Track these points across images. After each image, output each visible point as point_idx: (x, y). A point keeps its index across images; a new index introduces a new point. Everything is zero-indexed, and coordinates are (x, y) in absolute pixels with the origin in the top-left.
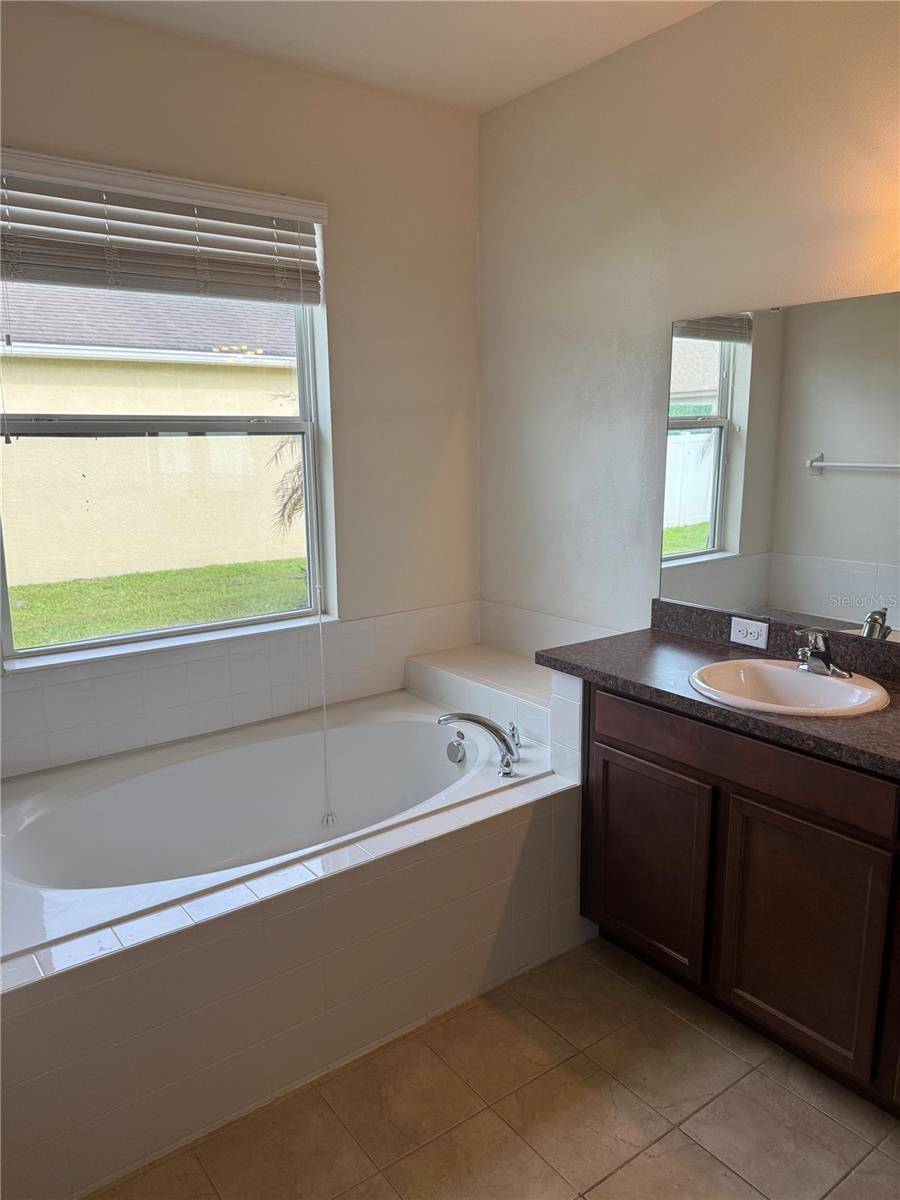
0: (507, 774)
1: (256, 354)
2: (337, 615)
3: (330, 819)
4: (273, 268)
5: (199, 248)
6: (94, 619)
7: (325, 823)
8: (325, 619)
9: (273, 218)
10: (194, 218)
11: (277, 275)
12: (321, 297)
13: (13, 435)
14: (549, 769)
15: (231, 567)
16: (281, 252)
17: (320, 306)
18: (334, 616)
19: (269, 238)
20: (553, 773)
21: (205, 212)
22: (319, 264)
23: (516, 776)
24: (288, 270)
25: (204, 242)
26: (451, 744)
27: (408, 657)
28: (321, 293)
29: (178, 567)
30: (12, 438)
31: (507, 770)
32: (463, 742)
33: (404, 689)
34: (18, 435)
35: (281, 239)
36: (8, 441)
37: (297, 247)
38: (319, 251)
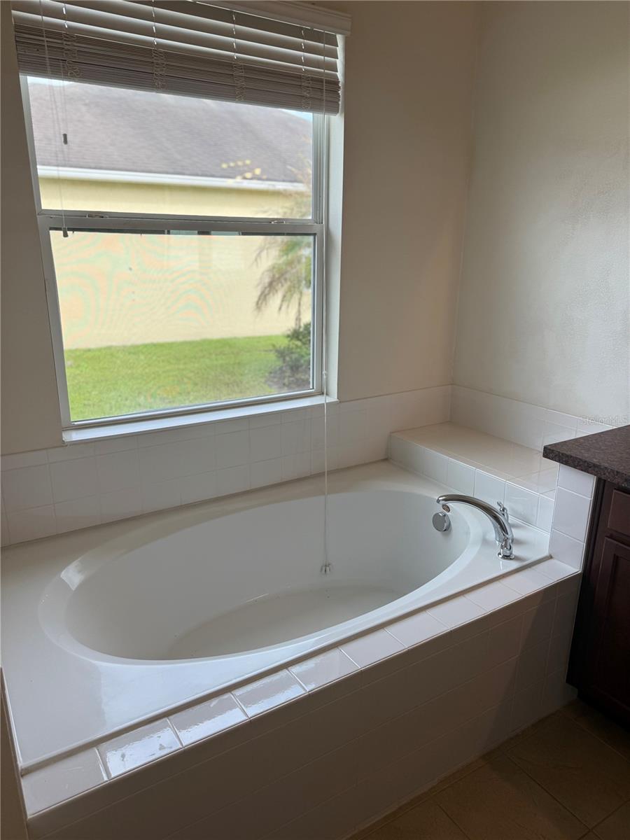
0: (506, 557)
1: (245, 178)
2: (336, 397)
3: (328, 568)
4: (300, 77)
5: (236, 55)
6: (123, 377)
7: (324, 570)
8: (329, 400)
9: (302, 28)
10: (232, 25)
11: (303, 84)
12: (340, 107)
13: (70, 229)
14: (546, 553)
15: (218, 341)
16: (308, 62)
17: (338, 115)
18: (333, 398)
19: (297, 47)
20: (550, 557)
21: (242, 20)
22: (340, 75)
23: (517, 558)
24: (313, 79)
25: (240, 49)
26: (437, 515)
27: (391, 433)
28: (340, 103)
29: (180, 339)
30: (69, 233)
31: (508, 553)
32: (448, 513)
33: (386, 460)
34: (74, 230)
35: (309, 49)
36: (66, 235)
37: (322, 57)
38: (340, 62)
